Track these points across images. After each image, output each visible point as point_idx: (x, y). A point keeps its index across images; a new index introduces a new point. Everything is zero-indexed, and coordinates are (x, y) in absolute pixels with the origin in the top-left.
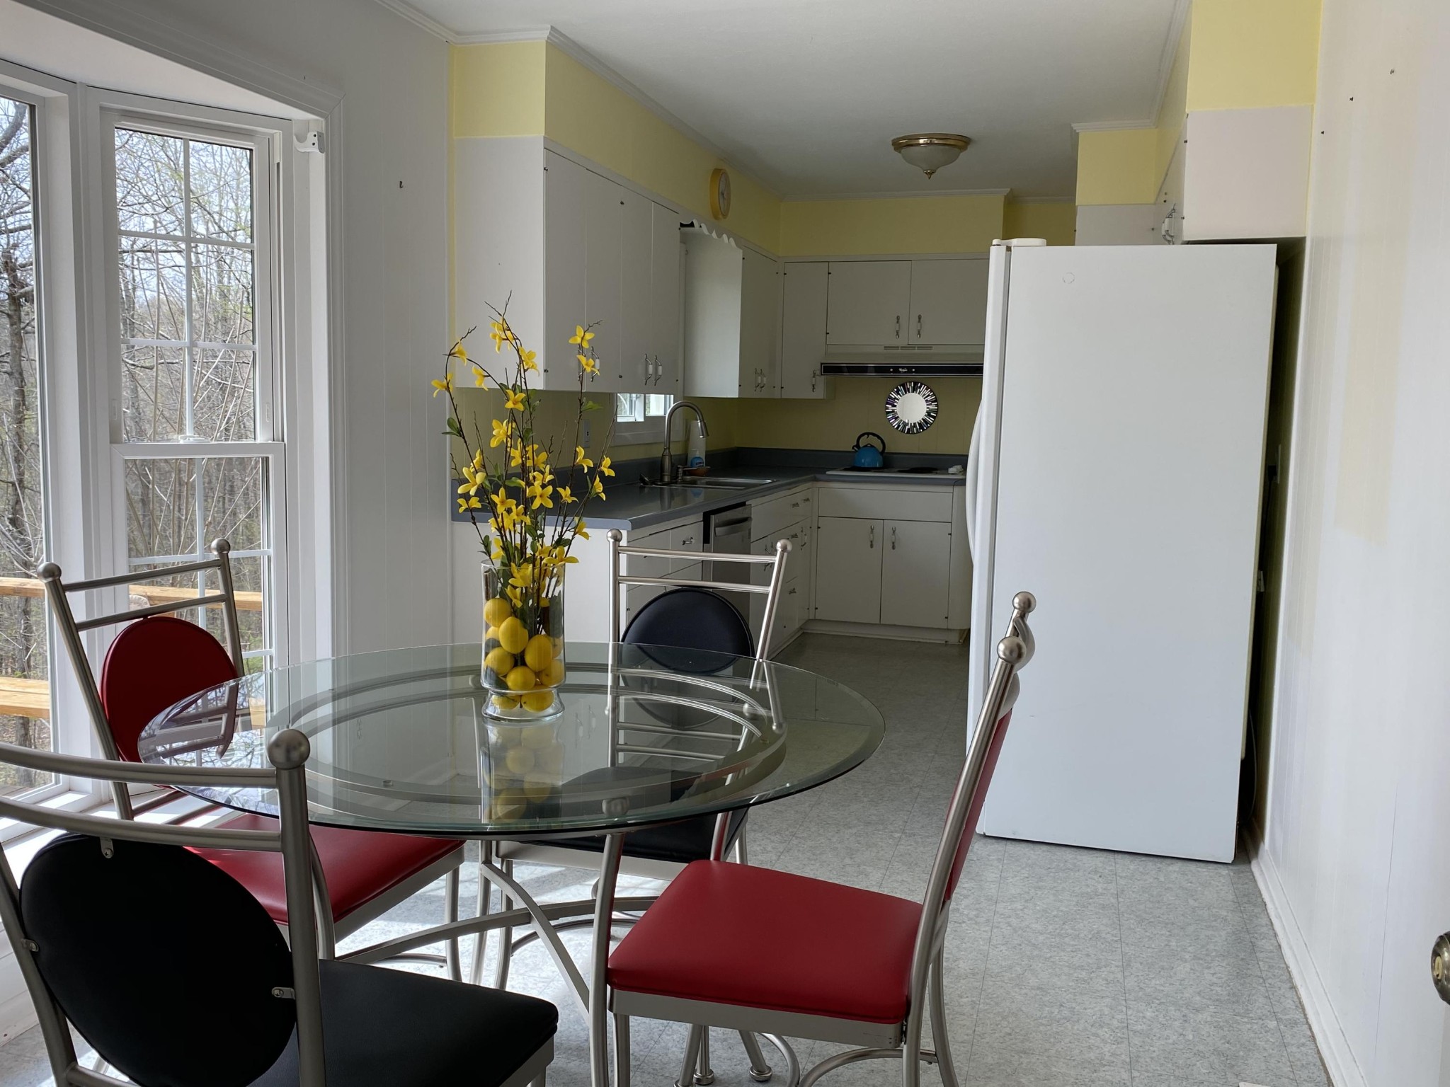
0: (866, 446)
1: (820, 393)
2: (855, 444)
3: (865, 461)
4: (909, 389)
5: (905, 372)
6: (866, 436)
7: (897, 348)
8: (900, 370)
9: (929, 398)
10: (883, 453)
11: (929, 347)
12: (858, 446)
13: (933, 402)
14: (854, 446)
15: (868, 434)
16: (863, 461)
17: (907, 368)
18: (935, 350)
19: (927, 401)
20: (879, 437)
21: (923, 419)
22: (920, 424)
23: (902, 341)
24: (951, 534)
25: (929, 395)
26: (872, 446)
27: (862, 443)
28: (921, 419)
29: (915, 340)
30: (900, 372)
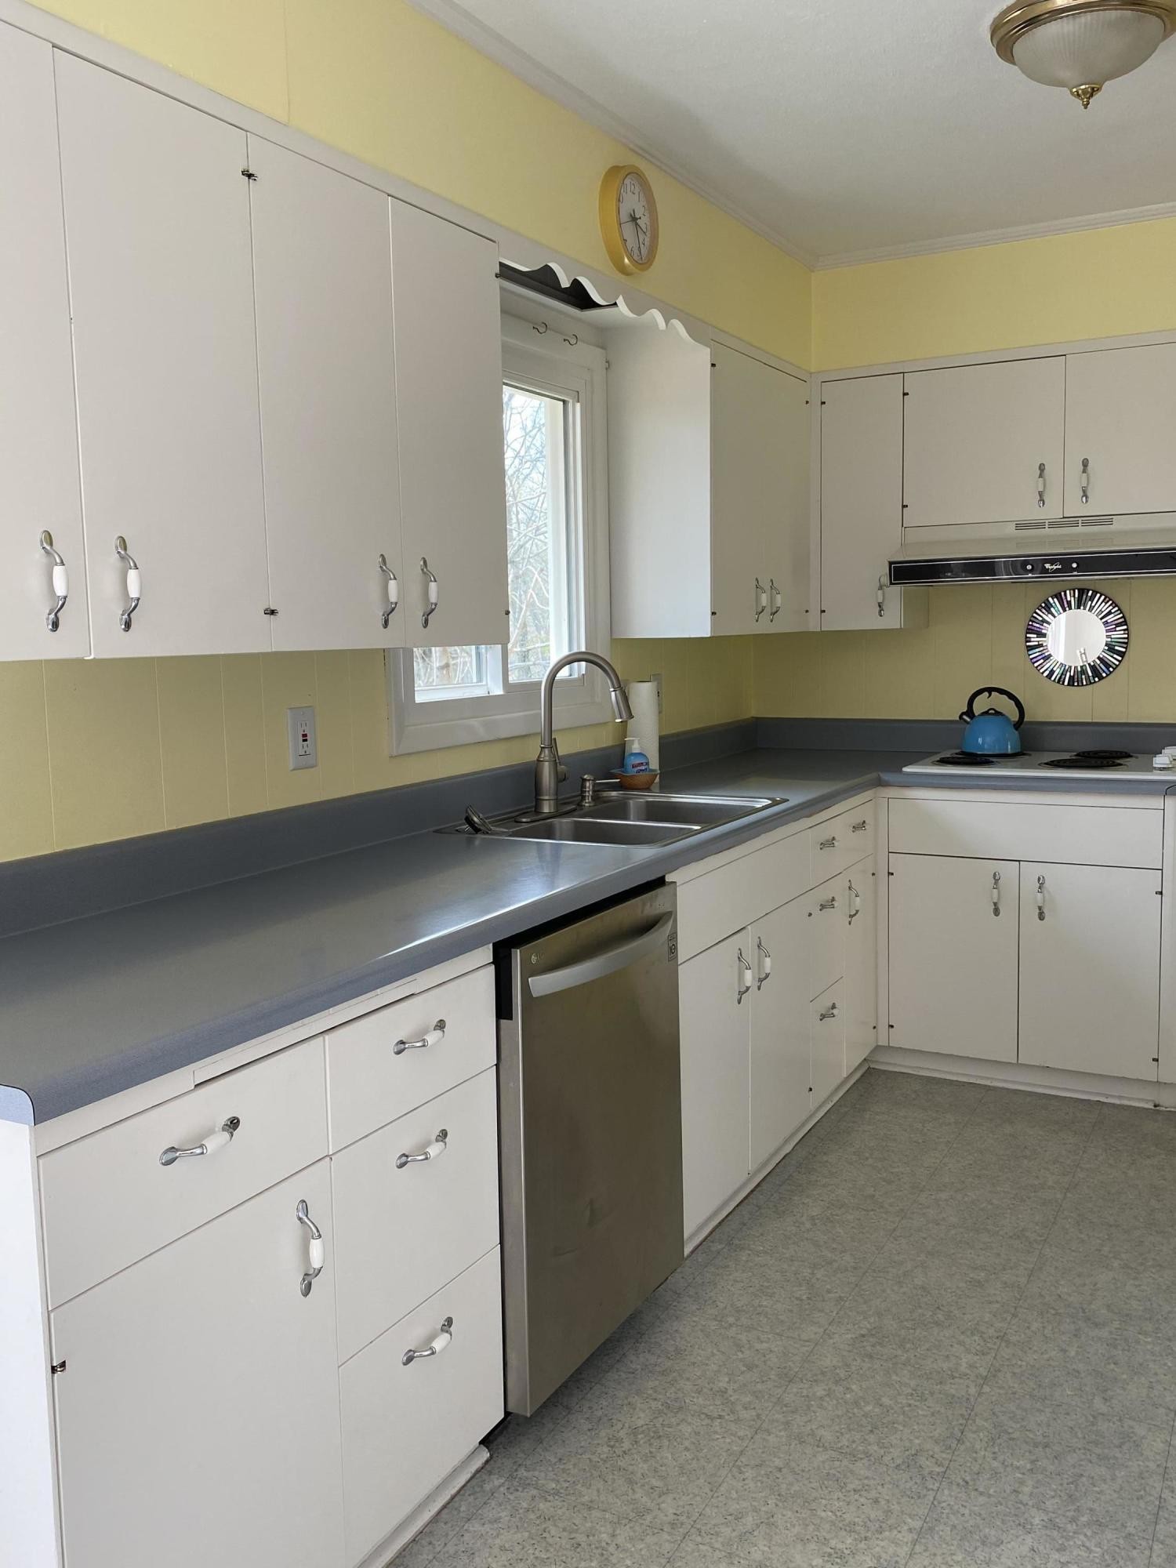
0: (986, 713)
1: (893, 619)
2: (965, 709)
3: (985, 740)
4: (1069, 603)
5: (1057, 571)
6: (986, 694)
7: (1040, 525)
8: (1047, 566)
9: (1110, 618)
10: (1018, 725)
11: (1106, 519)
12: (970, 712)
13: (1118, 625)
14: (963, 714)
15: (990, 690)
16: (980, 740)
17: (1061, 561)
18: (1118, 525)
19: (1106, 623)
20: (1011, 696)
21: (1099, 658)
22: (1093, 668)
23: (1052, 511)
24: (1161, 893)
25: (1110, 613)
26: (998, 713)
27: (981, 705)
28: (1095, 658)
29: (1075, 508)
30: (1046, 571)
